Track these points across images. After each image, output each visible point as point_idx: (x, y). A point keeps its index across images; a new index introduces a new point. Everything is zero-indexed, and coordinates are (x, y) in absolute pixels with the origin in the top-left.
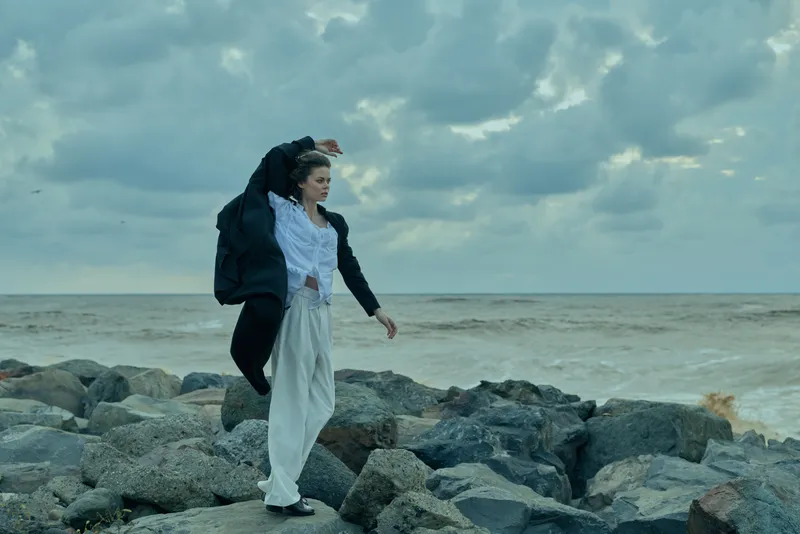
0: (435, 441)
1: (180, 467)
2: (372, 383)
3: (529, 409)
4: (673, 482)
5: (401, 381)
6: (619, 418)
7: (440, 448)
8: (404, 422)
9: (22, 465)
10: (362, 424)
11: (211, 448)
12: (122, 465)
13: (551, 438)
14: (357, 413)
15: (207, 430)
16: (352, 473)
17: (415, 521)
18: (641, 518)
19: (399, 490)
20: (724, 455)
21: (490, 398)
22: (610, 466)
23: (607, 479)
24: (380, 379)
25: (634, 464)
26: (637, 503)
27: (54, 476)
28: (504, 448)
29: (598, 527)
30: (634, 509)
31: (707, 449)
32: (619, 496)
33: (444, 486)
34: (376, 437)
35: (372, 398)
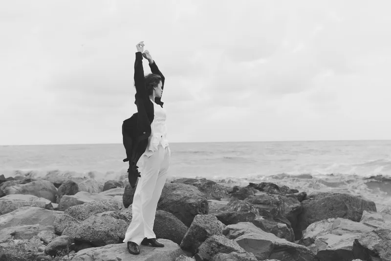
0: (227, 211)
1: (103, 224)
2: (196, 184)
3: (273, 196)
4: (346, 231)
5: (210, 183)
6: (318, 201)
7: (229, 215)
8: (212, 203)
9: (25, 226)
10: (191, 204)
11: (118, 216)
12: (74, 224)
13: (284, 210)
14: (189, 198)
15: (116, 207)
16: (186, 227)
17: (217, 250)
18: (329, 249)
19: (209, 235)
20: (372, 218)
21: (254, 191)
22: (314, 224)
23: (312, 230)
24: (200, 183)
25: (326, 223)
26: (327, 242)
27: (41, 231)
28: (261, 215)
29: (308, 253)
30: (326, 244)
31: (363, 216)
32: (318, 238)
33: (231, 233)
34: (198, 210)
35: (196, 191)
